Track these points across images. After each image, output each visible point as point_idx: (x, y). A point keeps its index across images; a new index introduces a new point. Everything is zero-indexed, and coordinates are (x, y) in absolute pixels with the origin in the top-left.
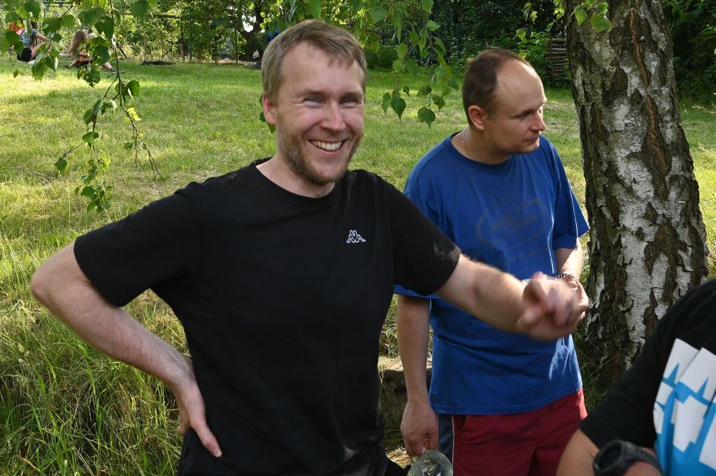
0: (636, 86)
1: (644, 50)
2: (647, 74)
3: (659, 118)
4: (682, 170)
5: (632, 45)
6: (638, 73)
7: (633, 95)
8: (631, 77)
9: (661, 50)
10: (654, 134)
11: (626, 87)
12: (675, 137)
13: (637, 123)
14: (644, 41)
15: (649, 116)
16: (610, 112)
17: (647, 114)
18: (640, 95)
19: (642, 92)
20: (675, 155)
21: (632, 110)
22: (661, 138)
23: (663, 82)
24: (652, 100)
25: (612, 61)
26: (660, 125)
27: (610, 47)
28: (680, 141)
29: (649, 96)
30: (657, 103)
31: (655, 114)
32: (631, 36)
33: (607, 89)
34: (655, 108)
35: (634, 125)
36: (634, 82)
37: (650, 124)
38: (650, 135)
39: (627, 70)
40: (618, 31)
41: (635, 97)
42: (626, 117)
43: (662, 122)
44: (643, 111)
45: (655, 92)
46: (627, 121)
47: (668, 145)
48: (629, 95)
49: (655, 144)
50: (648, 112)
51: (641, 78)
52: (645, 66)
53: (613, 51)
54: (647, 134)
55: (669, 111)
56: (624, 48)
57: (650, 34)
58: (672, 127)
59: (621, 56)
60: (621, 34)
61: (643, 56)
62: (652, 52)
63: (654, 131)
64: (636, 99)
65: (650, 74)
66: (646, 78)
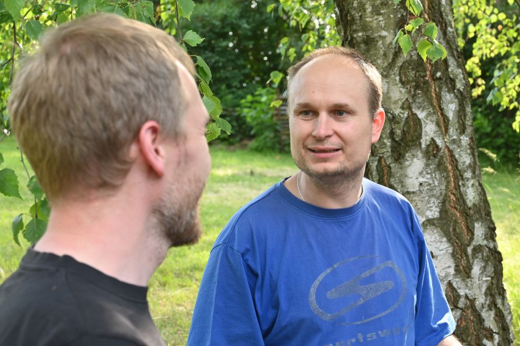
0: (432, 135)
1: (440, 88)
2: (444, 120)
3: (459, 176)
4: (486, 238)
5: (426, 83)
6: (434, 118)
7: (428, 146)
8: (426, 124)
9: (459, 90)
10: (454, 194)
11: (420, 137)
12: (477, 198)
13: (433, 181)
14: (440, 79)
15: (448, 172)
16: (401, 168)
17: (446, 169)
18: (437, 147)
19: (439, 142)
20: (477, 220)
21: (427, 165)
22: (461, 199)
23: (462, 130)
24: (450, 151)
25: (403, 104)
26: (460, 184)
27: (400, 85)
28: (482, 204)
29: (447, 147)
30: (457, 156)
31: (454, 170)
32: (425, 71)
33: (397, 139)
34: (454, 161)
35: (430, 184)
36: (429, 130)
37: (448, 182)
38: (449, 197)
39: (421, 115)
40: (410, 65)
41: (431, 149)
42: (421, 173)
43: (463, 179)
44: (440, 166)
45: (454, 141)
46: (421, 180)
47: (470, 209)
48: (423, 146)
49: (455, 208)
50: (446, 167)
51: (438, 124)
52: (442, 109)
53: (403, 90)
54: (446, 195)
55: (470, 166)
56: (417, 87)
57: (447, 69)
58: (473, 185)
59: (414, 96)
60: (413, 69)
61: (439, 97)
62: (449, 91)
63: (454, 191)
64: (432, 151)
65: (448, 120)
66: (443, 124)
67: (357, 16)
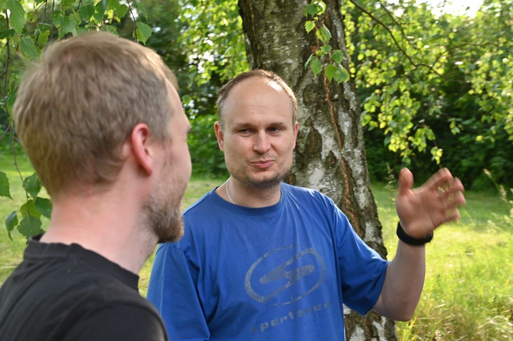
0: (330, 148)
1: (337, 108)
2: (340, 135)
3: (353, 183)
4: (374, 236)
5: (325, 103)
6: (332, 134)
7: (327, 158)
8: (326, 138)
9: (352, 110)
10: (349, 199)
11: (320, 150)
12: (367, 202)
13: (332, 187)
14: (337, 100)
15: (344, 180)
16: (304, 176)
17: (342, 177)
18: (335, 158)
19: (337, 154)
20: (368, 220)
21: (326, 174)
22: (355, 202)
23: (356, 144)
24: (346, 162)
25: (306, 121)
26: (354, 189)
27: (303, 105)
28: (371, 207)
29: (343, 159)
30: (351, 166)
31: (349, 178)
32: (325, 93)
33: (301, 152)
34: (349, 170)
35: (328, 190)
36: (328, 143)
37: (344, 188)
38: (345, 201)
39: (321, 131)
40: (312, 88)
41: (329, 160)
42: (321, 181)
43: (356, 186)
44: (337, 175)
45: (349, 154)
46: (321, 186)
47: (362, 211)
48: (323, 157)
49: (350, 210)
50: (343, 176)
51: (335, 139)
52: (338, 126)
53: (306, 110)
54: (342, 199)
55: (361, 174)
56: (318, 107)
57: (343, 92)
58: (364, 191)
59: (315, 115)
60: (315, 92)
61: (336, 116)
62: (344, 111)
63: (349, 196)
64: (331, 162)
65: (344, 135)
66: (340, 139)
67: (266, 45)
